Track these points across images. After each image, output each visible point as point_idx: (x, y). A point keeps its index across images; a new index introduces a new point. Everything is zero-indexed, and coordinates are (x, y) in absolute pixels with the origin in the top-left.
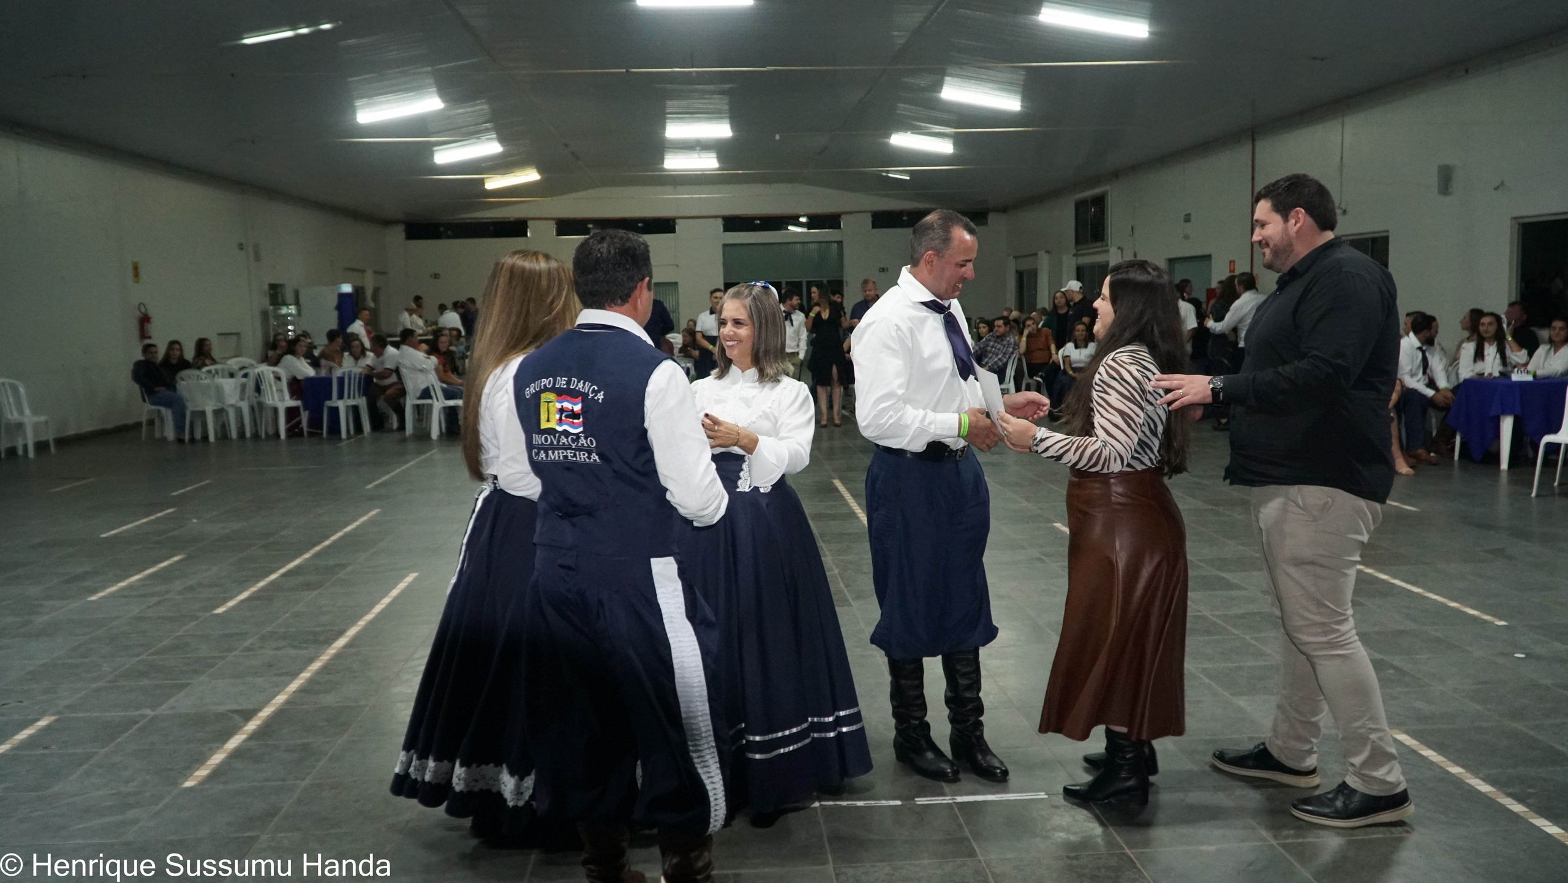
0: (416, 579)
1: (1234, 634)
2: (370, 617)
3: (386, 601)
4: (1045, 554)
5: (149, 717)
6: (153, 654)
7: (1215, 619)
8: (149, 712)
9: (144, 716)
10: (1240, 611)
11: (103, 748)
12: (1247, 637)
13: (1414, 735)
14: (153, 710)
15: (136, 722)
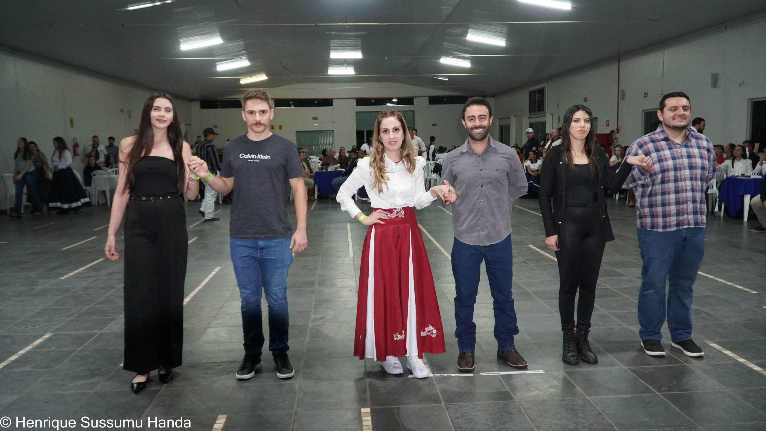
0: (219, 270)
1: (624, 297)
2: (200, 287)
3: (207, 280)
4: (526, 260)
5: (99, 334)
6: (96, 304)
7: (614, 290)
8: (97, 331)
9: (97, 333)
10: (626, 286)
11: (78, 348)
12: (631, 299)
13: (719, 344)
14: (100, 331)
15: (93, 336)
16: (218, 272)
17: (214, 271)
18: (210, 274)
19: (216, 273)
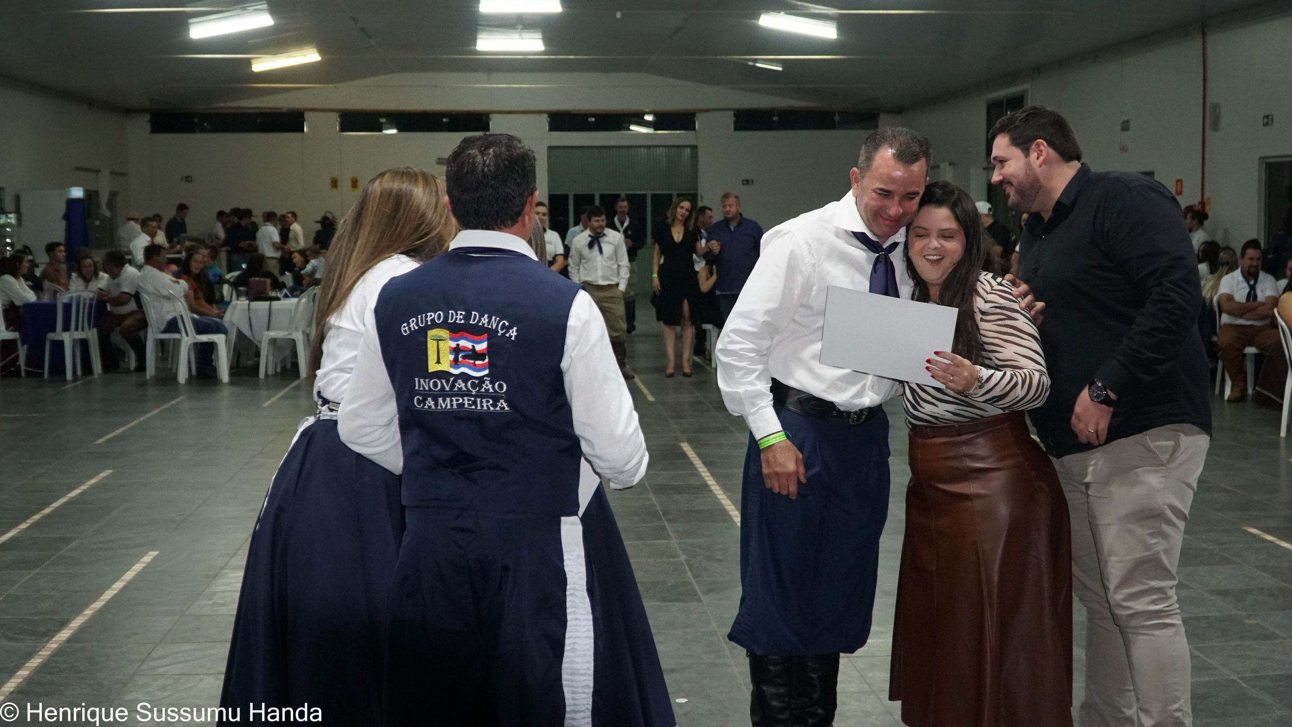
0: (155, 559)
2: (98, 605)
3: (118, 585)
16: (149, 565)
17: (142, 560)
18: (128, 570)
19: (144, 568)
